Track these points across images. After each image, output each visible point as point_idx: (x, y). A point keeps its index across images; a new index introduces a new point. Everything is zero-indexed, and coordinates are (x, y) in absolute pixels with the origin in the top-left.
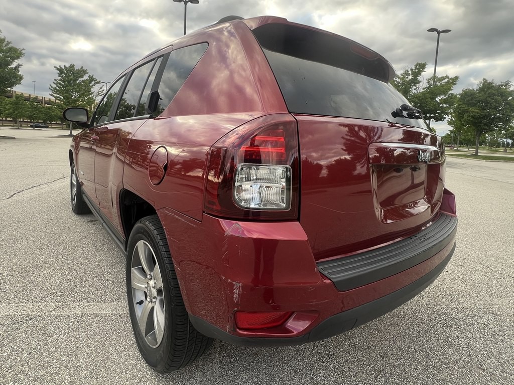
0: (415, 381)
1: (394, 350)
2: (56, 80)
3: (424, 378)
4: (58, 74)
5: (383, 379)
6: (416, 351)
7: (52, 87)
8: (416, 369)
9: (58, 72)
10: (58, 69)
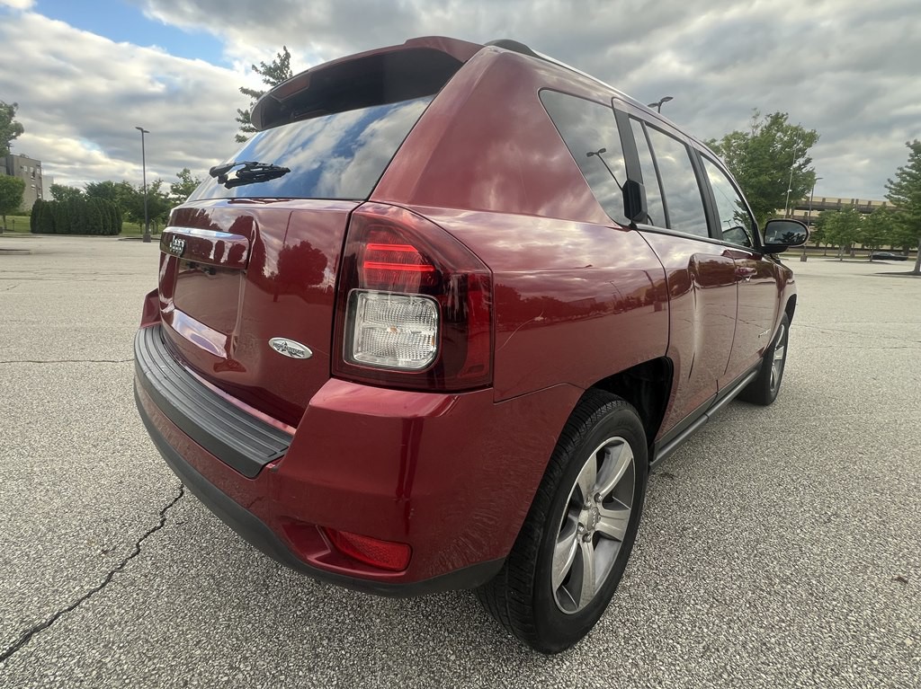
0: (181, 629)
1: (250, 626)
2: (901, 169)
3: (177, 647)
4: (911, 155)
5: (205, 584)
6: (231, 667)
7: (892, 183)
8: (198, 643)
9: (912, 152)
10: (912, 147)
